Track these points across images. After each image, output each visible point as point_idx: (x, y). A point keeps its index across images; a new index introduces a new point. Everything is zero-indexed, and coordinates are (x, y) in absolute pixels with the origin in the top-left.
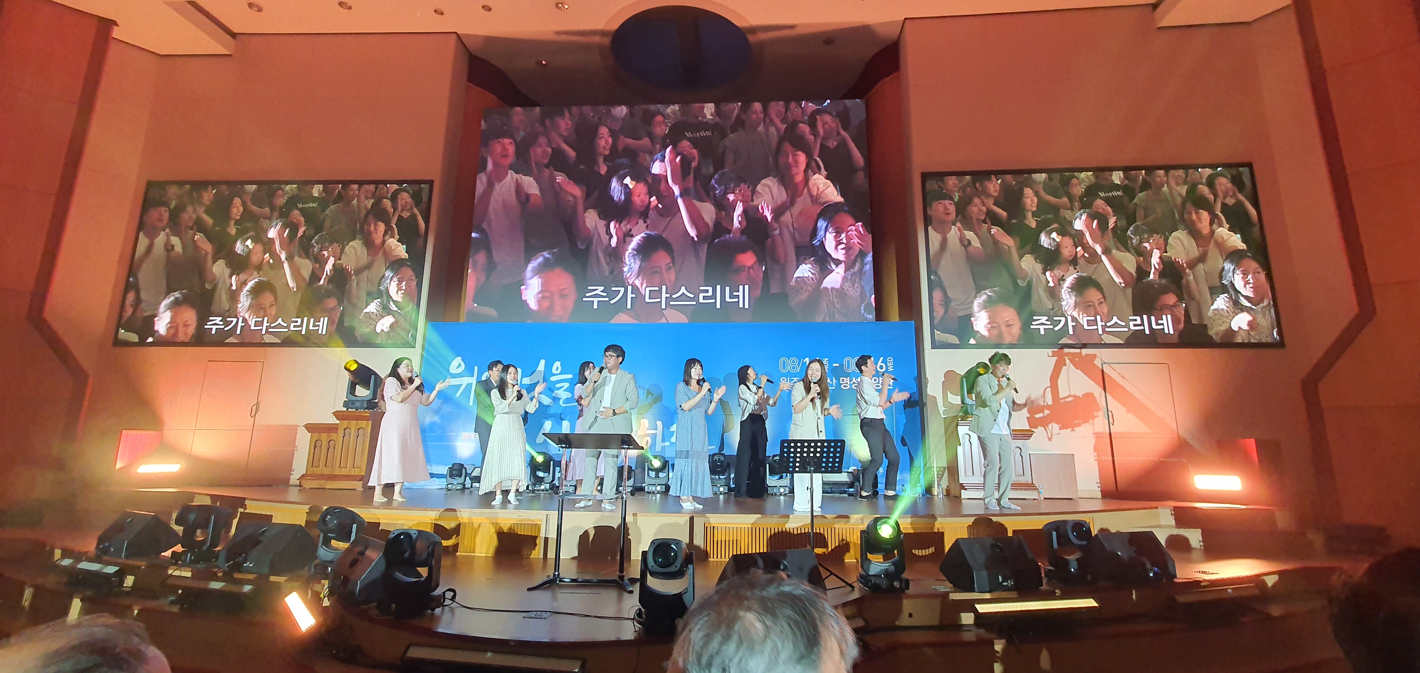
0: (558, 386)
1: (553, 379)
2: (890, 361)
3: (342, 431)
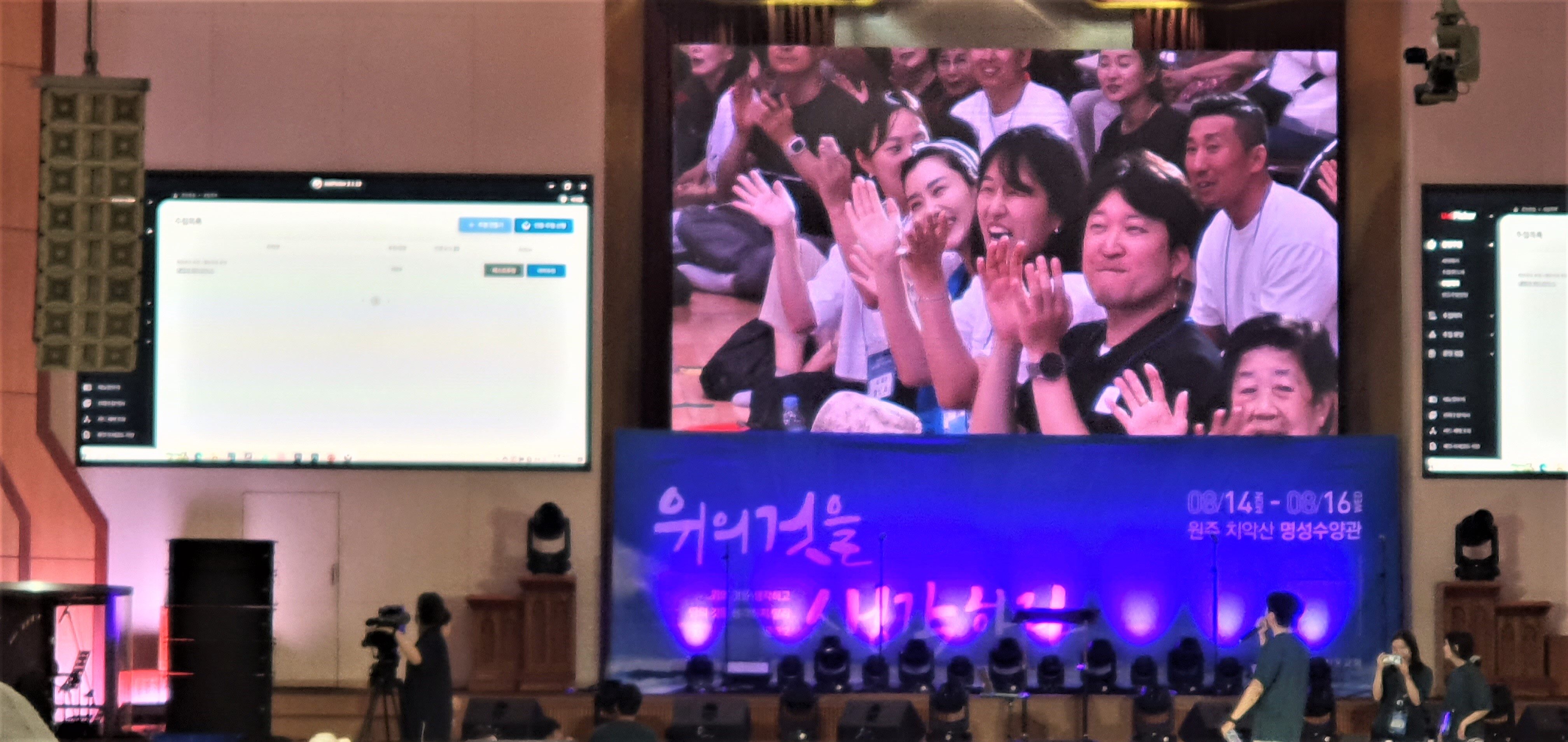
0: (836, 534)
1: (829, 523)
2: (1358, 495)
3: (529, 608)
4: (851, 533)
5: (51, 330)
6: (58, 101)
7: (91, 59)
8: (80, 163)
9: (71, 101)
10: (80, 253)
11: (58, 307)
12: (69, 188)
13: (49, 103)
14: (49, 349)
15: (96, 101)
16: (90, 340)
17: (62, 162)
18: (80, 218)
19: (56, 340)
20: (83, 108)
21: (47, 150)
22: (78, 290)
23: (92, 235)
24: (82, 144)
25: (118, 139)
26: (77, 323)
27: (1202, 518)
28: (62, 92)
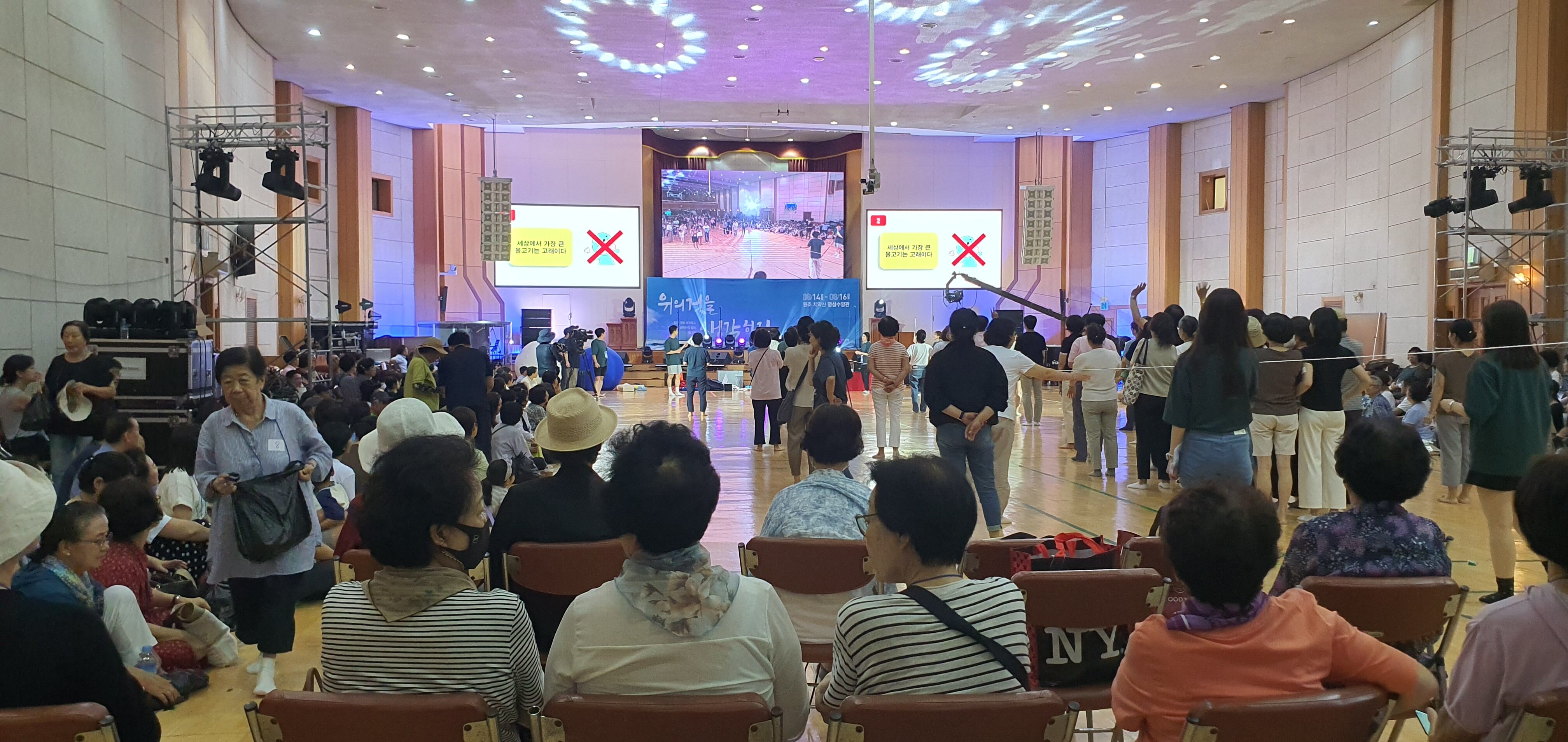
0: (708, 306)
1: (706, 303)
3: (624, 326)
4: (712, 306)
5: (485, 250)
6: (486, 184)
7: (495, 172)
8: (493, 202)
9: (490, 184)
10: (493, 228)
11: (488, 243)
12: (490, 210)
13: (483, 185)
14: (485, 255)
15: (497, 184)
16: (497, 253)
17: (487, 202)
18: (493, 218)
19: (487, 253)
20: (493, 186)
21: (483, 198)
22: (493, 238)
23: (497, 223)
24: (493, 197)
25: (503, 195)
26: (493, 248)
27: (807, 301)
28: (486, 182)
